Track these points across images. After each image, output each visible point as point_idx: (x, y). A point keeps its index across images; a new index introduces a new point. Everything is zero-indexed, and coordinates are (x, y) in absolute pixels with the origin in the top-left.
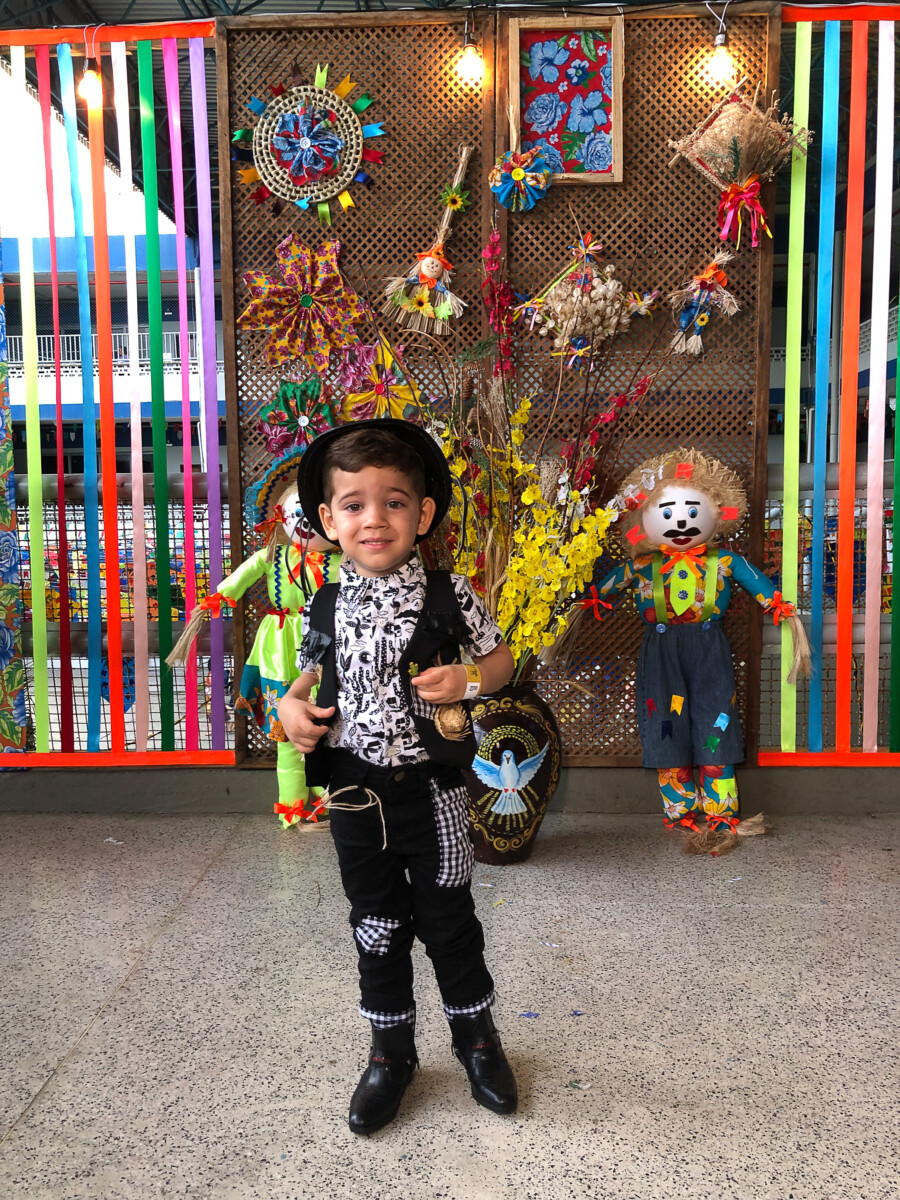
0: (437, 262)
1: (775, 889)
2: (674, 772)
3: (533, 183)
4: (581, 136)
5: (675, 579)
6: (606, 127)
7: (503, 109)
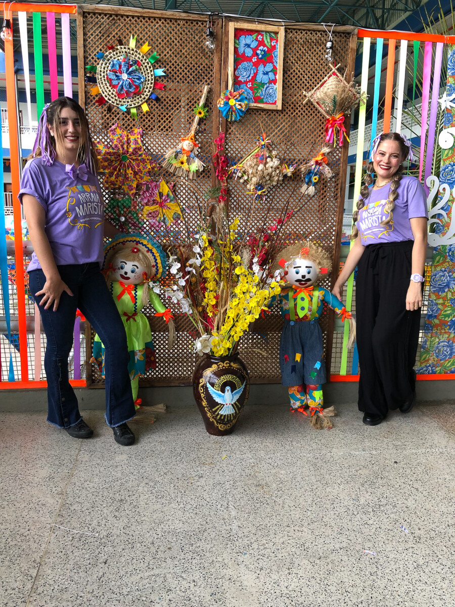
0: (191, 143)
1: (343, 444)
2: (296, 388)
3: (239, 107)
4: (263, 84)
5: (299, 300)
6: (274, 81)
7: (226, 68)
